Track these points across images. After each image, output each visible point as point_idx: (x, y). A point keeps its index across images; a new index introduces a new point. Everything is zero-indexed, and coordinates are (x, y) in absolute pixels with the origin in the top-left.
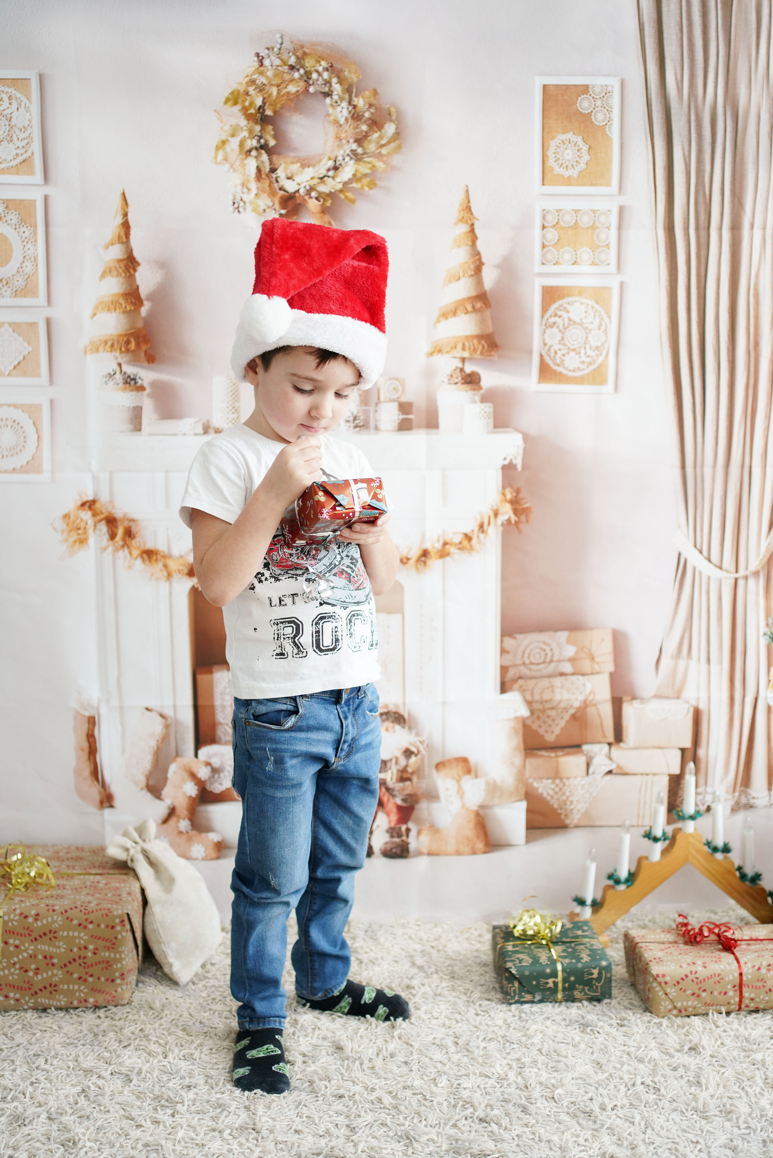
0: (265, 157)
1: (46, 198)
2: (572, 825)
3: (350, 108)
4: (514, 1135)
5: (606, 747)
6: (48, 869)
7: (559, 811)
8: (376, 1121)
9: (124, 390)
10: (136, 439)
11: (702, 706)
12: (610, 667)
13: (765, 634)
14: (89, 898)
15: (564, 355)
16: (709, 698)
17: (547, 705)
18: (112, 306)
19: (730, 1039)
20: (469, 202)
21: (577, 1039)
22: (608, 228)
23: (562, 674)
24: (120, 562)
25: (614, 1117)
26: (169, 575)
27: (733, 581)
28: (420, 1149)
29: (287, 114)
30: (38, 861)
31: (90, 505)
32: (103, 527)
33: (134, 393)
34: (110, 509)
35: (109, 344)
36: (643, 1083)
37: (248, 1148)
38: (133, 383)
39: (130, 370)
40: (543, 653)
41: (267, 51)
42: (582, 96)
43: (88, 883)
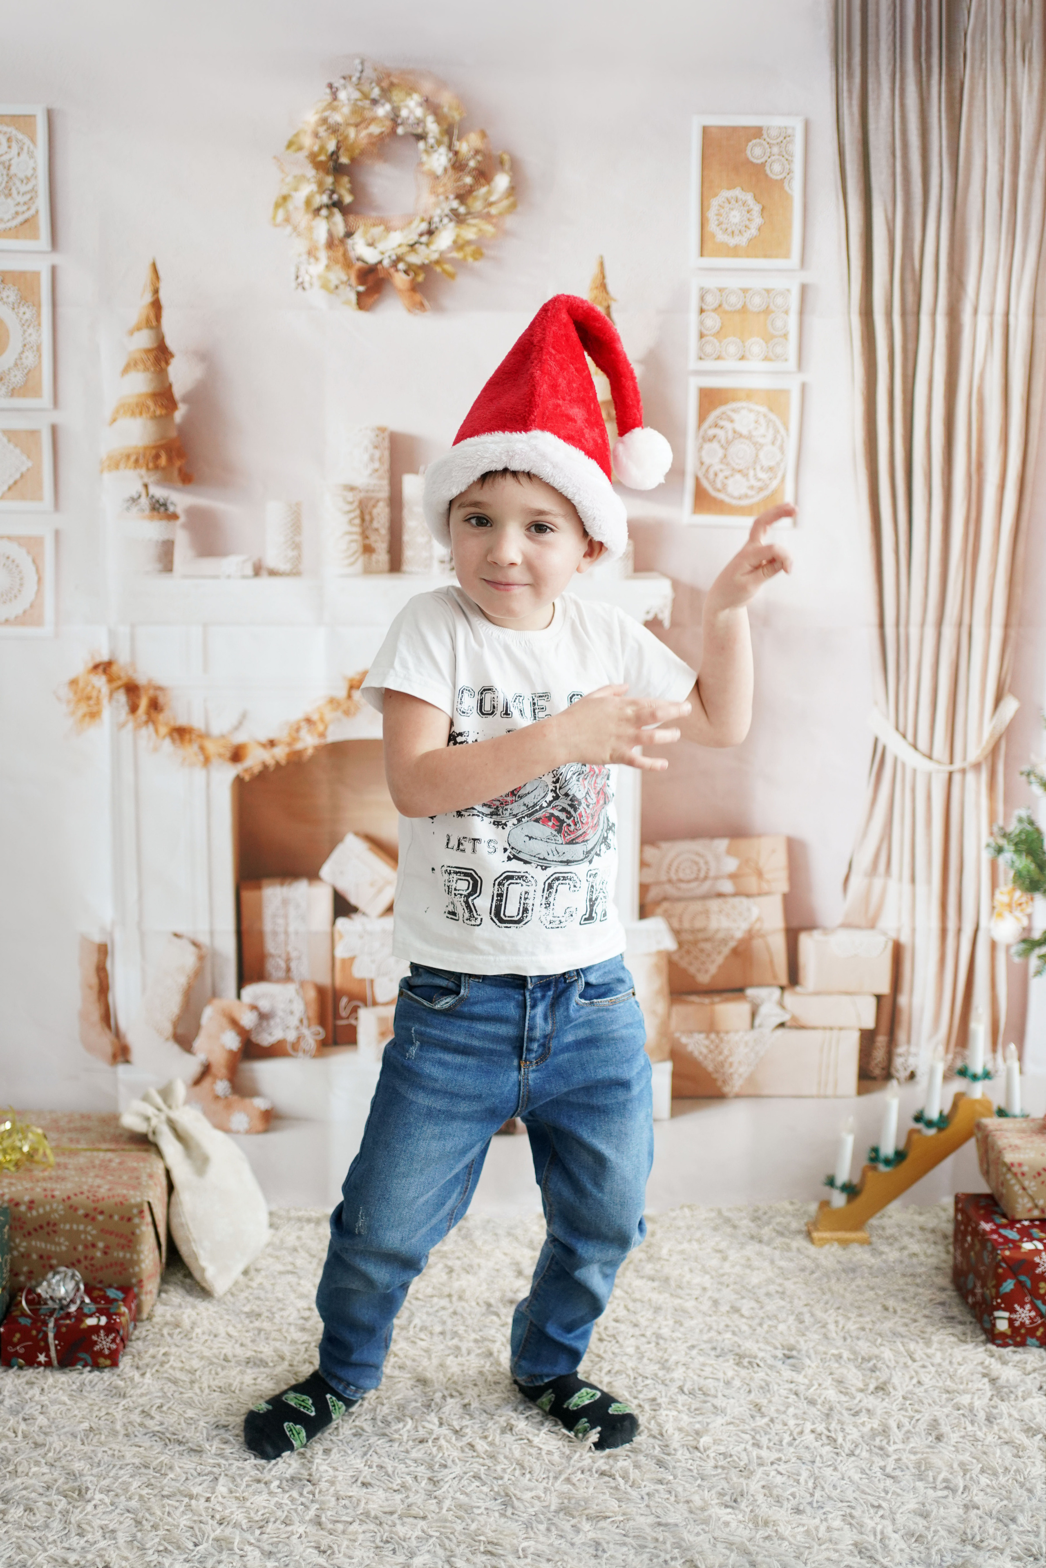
0: (338, 217)
1: (54, 270)
2: (731, 1095)
3: (451, 155)
4: (643, 1493)
5: (777, 992)
6: (46, 1142)
7: (715, 1076)
8: (465, 1473)
9: (151, 518)
10: (166, 583)
11: (904, 939)
12: (782, 886)
13: (988, 846)
14: (98, 1181)
15: (726, 478)
16: (913, 930)
17: (700, 936)
18: (137, 409)
19: (929, 1377)
20: (604, 278)
21: (730, 1373)
22: (787, 312)
23: (720, 895)
24: (143, 743)
25: (773, 1473)
26: (207, 761)
27: (946, 776)
28: (522, 1509)
29: (368, 162)
30: (32, 1132)
31: (105, 667)
32: (122, 697)
33: (164, 523)
34: (130, 673)
35: (133, 459)
36: (813, 1431)
37: (302, 1504)
38: (162, 509)
39: (159, 492)
40: (695, 868)
41: (342, 81)
42: (754, 141)
43: (97, 1162)
